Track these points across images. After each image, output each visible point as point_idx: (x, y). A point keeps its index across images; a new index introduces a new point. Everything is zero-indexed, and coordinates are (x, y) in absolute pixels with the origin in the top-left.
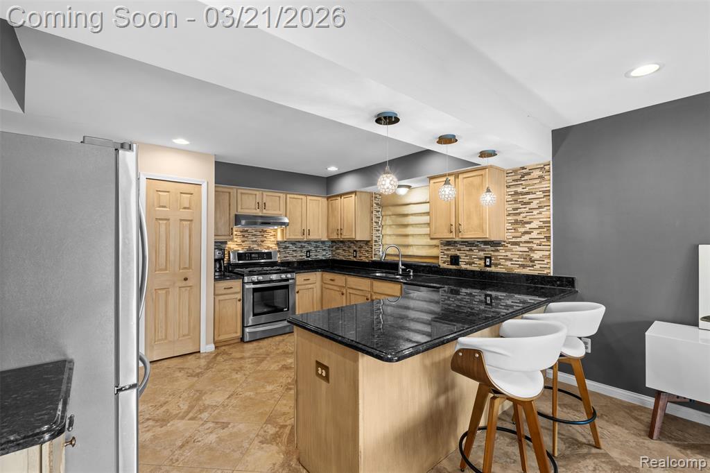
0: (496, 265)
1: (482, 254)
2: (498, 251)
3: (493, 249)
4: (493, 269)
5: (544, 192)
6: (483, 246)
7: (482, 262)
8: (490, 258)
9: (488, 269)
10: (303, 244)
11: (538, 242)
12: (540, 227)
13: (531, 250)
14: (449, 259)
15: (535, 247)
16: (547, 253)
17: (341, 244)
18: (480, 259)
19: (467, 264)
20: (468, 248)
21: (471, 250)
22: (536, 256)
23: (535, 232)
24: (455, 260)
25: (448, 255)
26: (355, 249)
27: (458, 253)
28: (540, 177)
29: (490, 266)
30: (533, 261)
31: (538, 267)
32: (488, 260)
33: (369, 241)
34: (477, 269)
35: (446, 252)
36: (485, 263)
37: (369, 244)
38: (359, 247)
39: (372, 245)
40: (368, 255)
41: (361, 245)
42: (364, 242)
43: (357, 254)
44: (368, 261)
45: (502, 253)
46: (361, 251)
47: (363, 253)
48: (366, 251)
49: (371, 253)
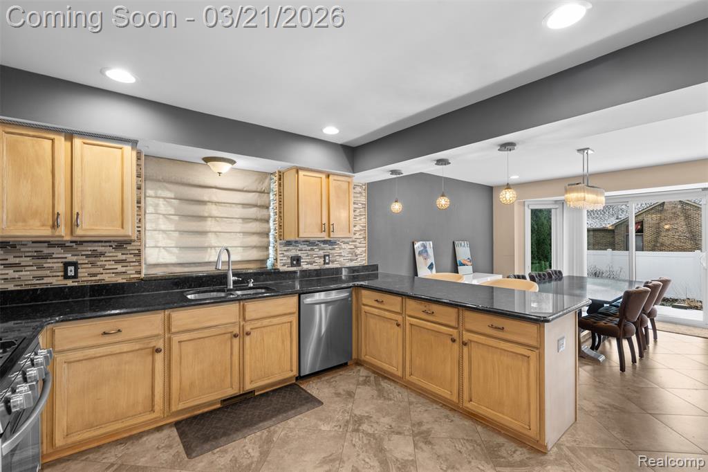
0: (333, 262)
1: (321, 253)
2: (334, 249)
3: (330, 247)
4: (331, 266)
5: (362, 204)
6: (322, 245)
7: (322, 260)
8: (328, 255)
9: (327, 266)
11: (359, 241)
12: (361, 230)
13: (356, 247)
14: (289, 261)
15: (358, 245)
16: (364, 249)
18: (320, 257)
19: (308, 263)
20: (309, 248)
21: (312, 250)
22: (358, 251)
23: (358, 233)
24: (296, 260)
25: (288, 257)
26: (74, 259)
27: (299, 253)
28: (360, 193)
29: (328, 264)
30: (356, 256)
31: (359, 259)
32: (327, 258)
33: (128, 242)
34: (318, 267)
35: (285, 253)
36: (325, 261)
37: (128, 248)
38: (87, 256)
39: (139, 250)
40: (124, 269)
41: (100, 249)
42: (108, 244)
43: (79, 270)
44: (125, 281)
45: (337, 251)
46: (99, 263)
47: (106, 267)
48: (117, 262)
49: (137, 264)
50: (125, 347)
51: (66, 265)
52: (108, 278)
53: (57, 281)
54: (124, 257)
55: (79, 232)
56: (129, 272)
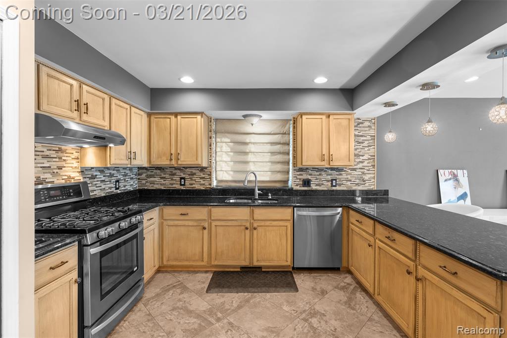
0: (340, 185)
1: (329, 178)
2: (341, 175)
3: (337, 173)
4: (338, 188)
5: (371, 136)
6: (330, 172)
7: (329, 184)
8: (336, 180)
9: (334, 188)
10: (113, 172)
11: (367, 168)
12: (369, 159)
13: (363, 173)
14: (301, 183)
15: (366, 171)
16: (373, 176)
17: (159, 171)
18: (328, 181)
19: (317, 185)
20: (318, 173)
21: (320, 175)
22: (366, 177)
23: (366, 162)
24: (307, 183)
25: (300, 179)
26: (183, 176)
27: (309, 177)
28: (369, 126)
29: (335, 186)
30: (364, 181)
31: (367, 185)
32: (334, 181)
33: (206, 168)
34: (326, 189)
35: (298, 177)
36: (332, 184)
37: (206, 171)
38: (189, 175)
39: (210, 172)
40: (203, 182)
41: (194, 171)
42: (197, 169)
43: (186, 182)
44: (204, 189)
45: (344, 176)
46: (194, 179)
47: (197, 181)
48: (201, 178)
49: (209, 180)
50: (190, 223)
51: (181, 178)
52: (197, 187)
53: (178, 187)
54: (204, 176)
55: (180, 162)
56: (206, 184)
